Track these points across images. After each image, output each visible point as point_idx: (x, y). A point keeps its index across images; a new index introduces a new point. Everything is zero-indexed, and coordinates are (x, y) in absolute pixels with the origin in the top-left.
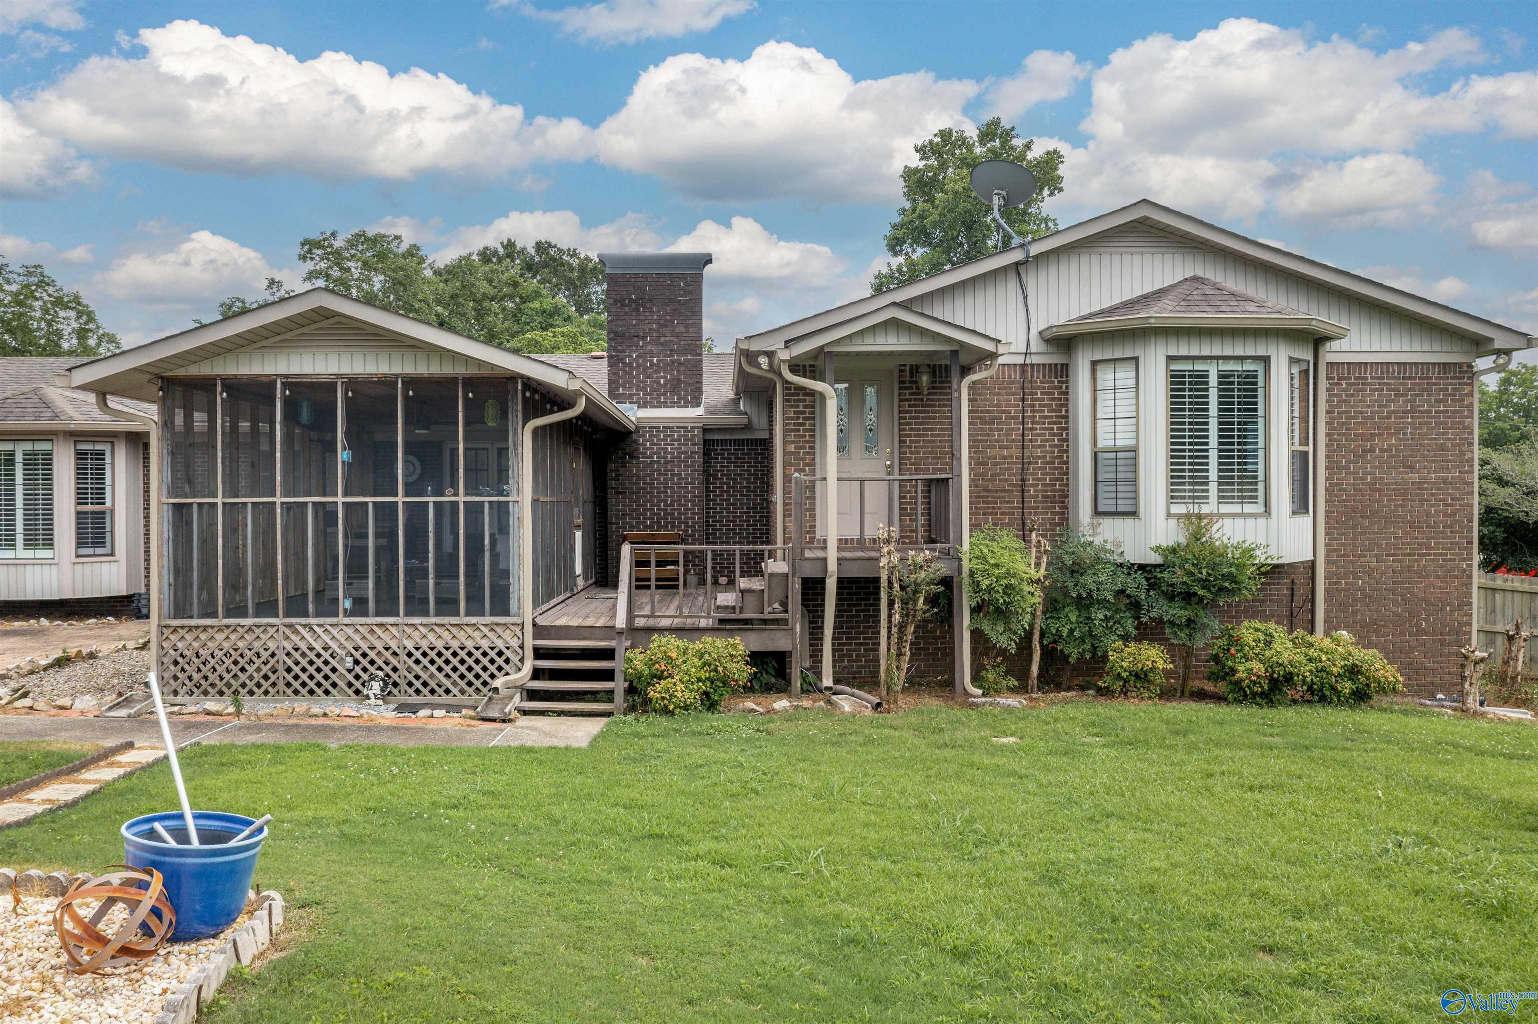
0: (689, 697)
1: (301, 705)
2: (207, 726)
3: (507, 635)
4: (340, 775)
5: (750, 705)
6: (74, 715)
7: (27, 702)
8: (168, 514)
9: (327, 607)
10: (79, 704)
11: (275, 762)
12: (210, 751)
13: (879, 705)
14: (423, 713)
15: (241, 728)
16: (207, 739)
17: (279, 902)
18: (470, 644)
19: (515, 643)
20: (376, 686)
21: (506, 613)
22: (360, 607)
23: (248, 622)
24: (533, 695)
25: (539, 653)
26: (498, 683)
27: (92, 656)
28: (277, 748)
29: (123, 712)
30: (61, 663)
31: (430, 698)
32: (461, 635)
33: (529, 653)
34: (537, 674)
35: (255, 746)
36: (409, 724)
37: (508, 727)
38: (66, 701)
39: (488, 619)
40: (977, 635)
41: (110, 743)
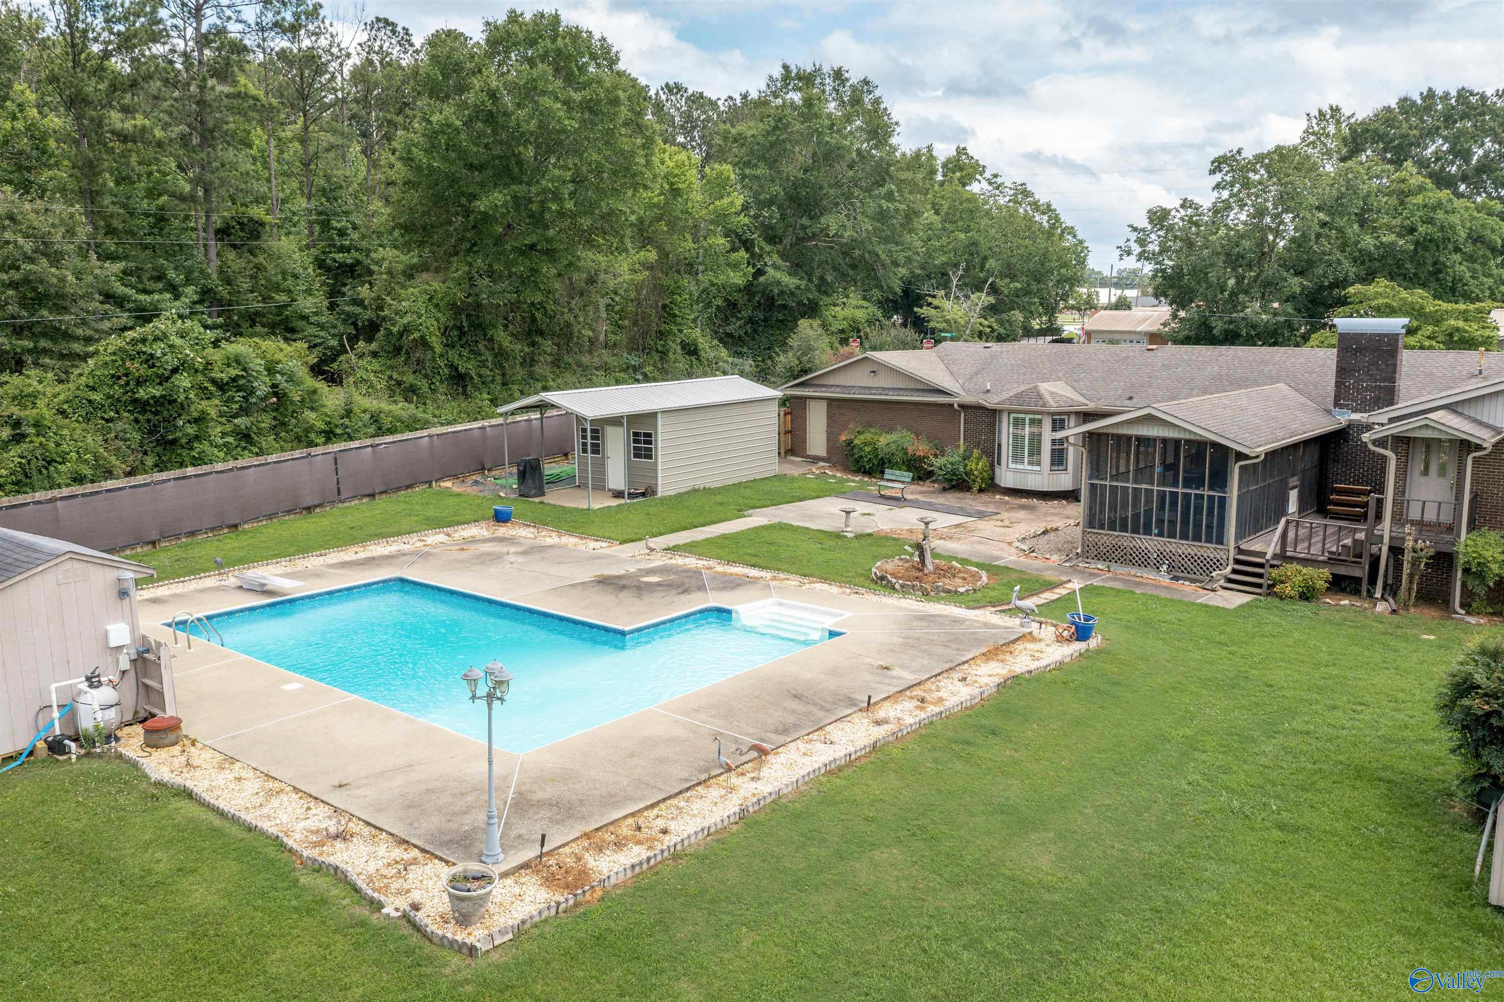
0: (1293, 593)
1: (1133, 571)
2: (1097, 575)
3: (1221, 553)
4: (1135, 605)
5: (1328, 600)
6: (1050, 563)
7: (1034, 554)
8: (1088, 487)
9: (1148, 531)
10: (1053, 558)
11: (1115, 596)
12: (1096, 588)
13: (1394, 611)
14: (1181, 582)
15: (1108, 578)
16: (1096, 582)
17: (1100, 637)
18: (1205, 555)
19: (1225, 557)
20: (1165, 567)
21: (1222, 544)
22: (1161, 534)
23: (1116, 533)
24: (1230, 581)
25: (1237, 562)
26: (1214, 574)
27: (1056, 529)
28: (1118, 590)
29: (1068, 564)
30: (1045, 532)
31: (1186, 575)
32: (1202, 551)
33: (1231, 561)
34: (1234, 571)
35: (1111, 589)
36: (1173, 586)
37: (1212, 594)
38: (1048, 556)
39: (1214, 546)
40: (1464, 585)
41: (1064, 579)
